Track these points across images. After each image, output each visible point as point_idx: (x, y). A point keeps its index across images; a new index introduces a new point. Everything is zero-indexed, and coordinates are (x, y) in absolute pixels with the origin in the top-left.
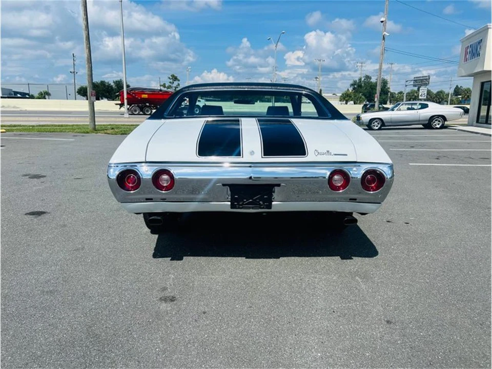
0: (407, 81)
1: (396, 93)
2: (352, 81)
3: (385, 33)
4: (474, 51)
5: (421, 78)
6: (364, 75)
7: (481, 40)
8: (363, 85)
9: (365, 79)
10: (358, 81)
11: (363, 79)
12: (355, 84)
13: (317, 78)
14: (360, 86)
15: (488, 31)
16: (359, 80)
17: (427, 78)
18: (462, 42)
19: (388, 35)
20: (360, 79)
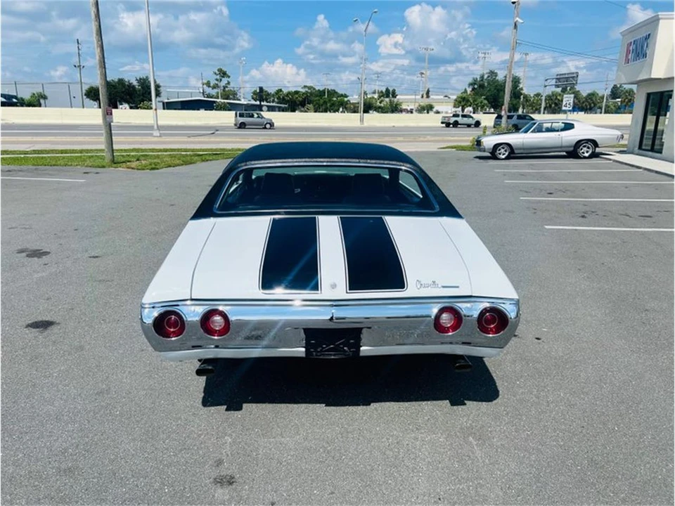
0: (546, 80)
1: (532, 96)
2: (471, 79)
3: (517, 19)
4: (639, 50)
5: (567, 76)
6: (488, 71)
7: (649, 35)
8: (486, 84)
9: (488, 77)
10: (478, 79)
11: (486, 77)
12: (475, 84)
13: (422, 73)
14: (482, 86)
15: (657, 25)
16: (480, 78)
17: (575, 75)
18: (623, 36)
19: (521, 21)
20: (482, 77)
